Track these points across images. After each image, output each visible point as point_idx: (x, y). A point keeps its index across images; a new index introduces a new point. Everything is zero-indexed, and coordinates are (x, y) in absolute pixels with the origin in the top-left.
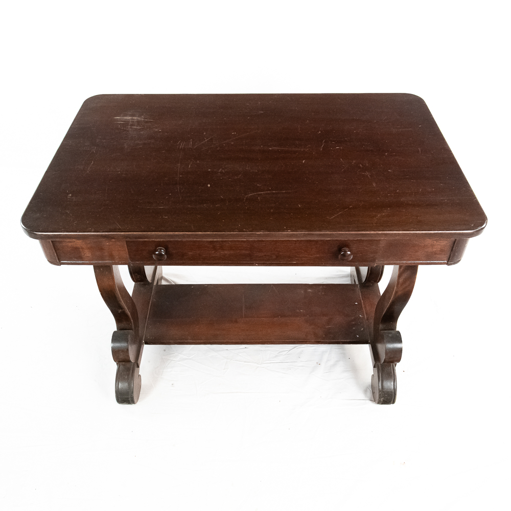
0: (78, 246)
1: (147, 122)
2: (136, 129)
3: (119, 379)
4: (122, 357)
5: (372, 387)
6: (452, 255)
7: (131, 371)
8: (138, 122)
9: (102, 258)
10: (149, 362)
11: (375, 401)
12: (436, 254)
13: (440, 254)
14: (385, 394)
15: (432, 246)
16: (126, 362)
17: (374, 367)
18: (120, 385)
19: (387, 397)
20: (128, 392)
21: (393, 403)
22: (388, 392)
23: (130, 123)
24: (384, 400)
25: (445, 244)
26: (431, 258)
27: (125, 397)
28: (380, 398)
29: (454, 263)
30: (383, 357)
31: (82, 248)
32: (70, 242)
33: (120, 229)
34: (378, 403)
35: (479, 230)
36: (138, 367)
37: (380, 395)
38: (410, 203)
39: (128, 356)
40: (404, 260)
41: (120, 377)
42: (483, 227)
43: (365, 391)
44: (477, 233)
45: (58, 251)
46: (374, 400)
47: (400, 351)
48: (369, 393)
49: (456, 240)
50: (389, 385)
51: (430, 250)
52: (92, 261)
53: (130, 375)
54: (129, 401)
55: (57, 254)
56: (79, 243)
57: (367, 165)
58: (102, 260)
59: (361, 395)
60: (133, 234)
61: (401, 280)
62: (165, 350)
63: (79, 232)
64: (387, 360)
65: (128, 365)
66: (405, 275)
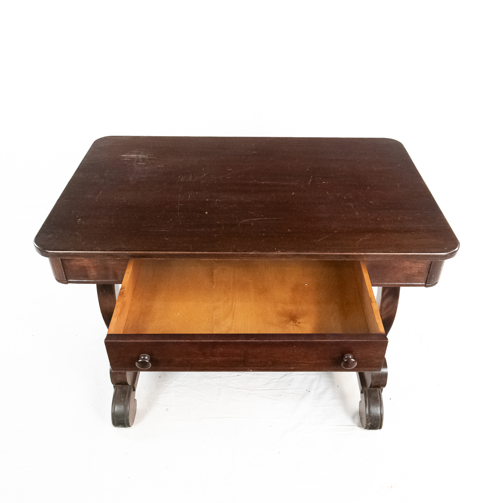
0: (85, 265)
1: (150, 159)
2: (141, 166)
3: (116, 401)
4: (119, 378)
5: (360, 413)
6: (429, 277)
7: (127, 394)
8: (143, 159)
9: (107, 277)
10: (145, 388)
11: (363, 427)
12: (414, 276)
13: (418, 276)
14: (372, 419)
15: (411, 268)
16: (123, 384)
17: (361, 393)
18: (117, 409)
19: (374, 423)
20: (124, 415)
21: (380, 428)
22: (375, 416)
23: (136, 160)
24: (371, 425)
25: (422, 266)
26: (410, 281)
27: (121, 420)
28: (367, 422)
29: (432, 286)
30: (369, 381)
31: (89, 267)
32: (78, 261)
33: (124, 249)
34: (366, 428)
35: (452, 253)
36: (134, 390)
37: (367, 420)
38: (390, 229)
39: (126, 378)
40: (385, 282)
41: (116, 400)
42: (456, 250)
43: (353, 417)
44: (451, 255)
45: (66, 271)
46: (361, 425)
47: (385, 376)
48: (357, 419)
49: (432, 262)
50: (376, 410)
51: (409, 272)
52: (97, 279)
53: (127, 398)
54: (124, 423)
55: (65, 273)
56: (86, 262)
57: (351, 197)
58: (106, 279)
59: (349, 421)
60: (135, 253)
61: (384, 305)
62: (160, 377)
63: (87, 251)
64: (373, 384)
65: (125, 387)
66: (388, 300)
